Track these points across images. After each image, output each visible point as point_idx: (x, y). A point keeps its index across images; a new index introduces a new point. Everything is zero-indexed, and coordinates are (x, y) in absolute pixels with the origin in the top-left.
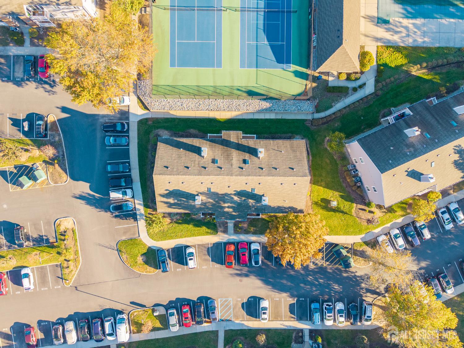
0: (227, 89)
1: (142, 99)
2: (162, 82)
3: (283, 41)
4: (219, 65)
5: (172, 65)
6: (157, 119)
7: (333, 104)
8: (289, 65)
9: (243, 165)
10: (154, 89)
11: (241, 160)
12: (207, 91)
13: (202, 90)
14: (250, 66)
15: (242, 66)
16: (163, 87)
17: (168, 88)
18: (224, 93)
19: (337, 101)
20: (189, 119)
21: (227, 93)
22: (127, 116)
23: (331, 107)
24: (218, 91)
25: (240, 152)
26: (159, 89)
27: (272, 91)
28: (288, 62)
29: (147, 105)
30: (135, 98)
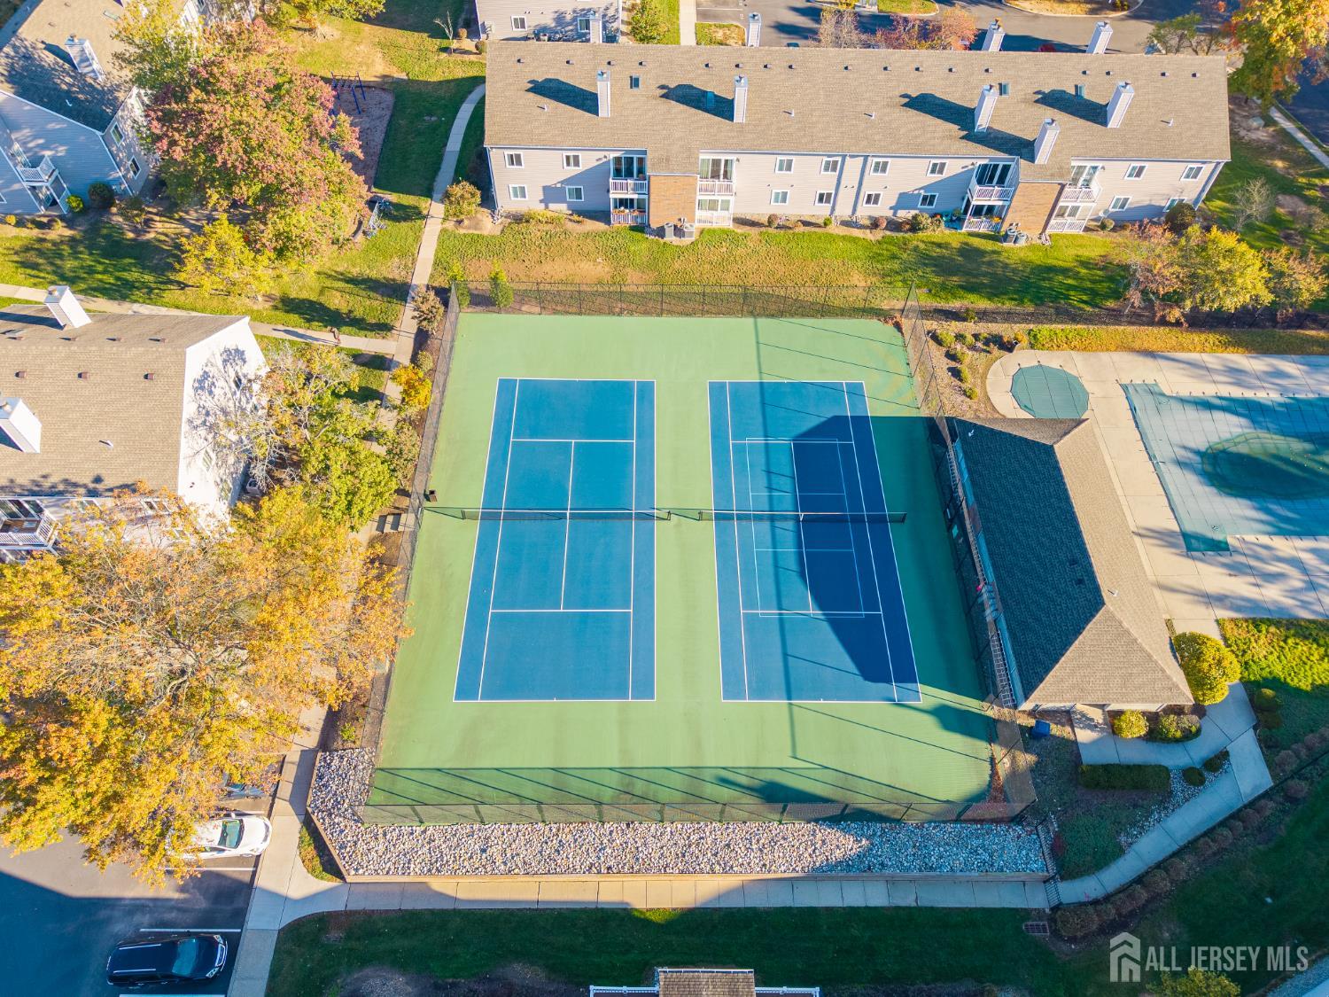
0: (677, 781)
1: (321, 829)
2: (416, 757)
3: (871, 605)
4: (645, 688)
5: (465, 690)
6: (369, 914)
8: (909, 686)
10: (378, 784)
12: (593, 791)
13: (575, 785)
14: (760, 691)
15: (732, 689)
17: (436, 779)
18: (664, 795)
19: (1133, 825)
20: (511, 912)
23: (1120, 852)
24: (639, 788)
28: (905, 675)
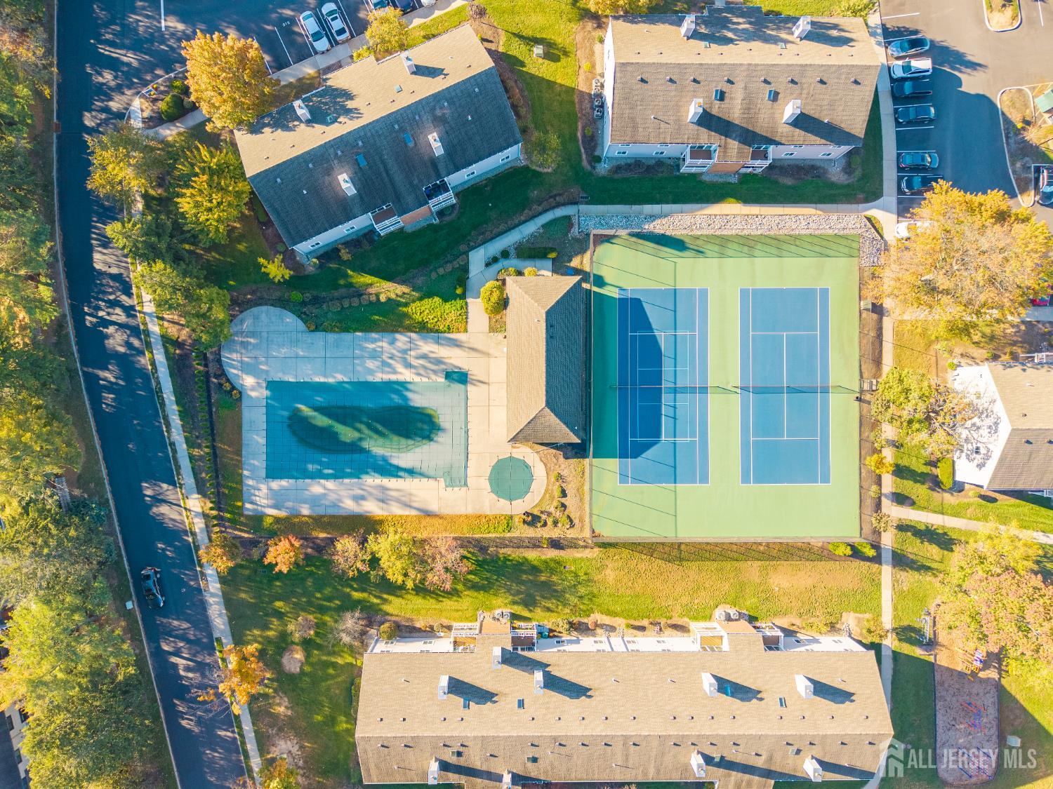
0: (729, 252)
1: (876, 233)
2: (843, 262)
3: (633, 338)
4: (744, 293)
5: (825, 292)
6: (849, 202)
7: (541, 231)
8: (622, 297)
9: (726, 87)
10: (857, 251)
11: (727, 101)
12: (765, 248)
13: (774, 251)
14: (691, 292)
15: (704, 293)
16: (841, 255)
17: (830, 253)
18: (735, 246)
19: (535, 236)
20: (794, 203)
21: (730, 245)
22: (901, 206)
23: (543, 226)
24: (746, 249)
25: (726, 117)
26: (846, 250)
27: (650, 250)
28: (623, 301)
29: (868, 223)
30: (888, 236)
